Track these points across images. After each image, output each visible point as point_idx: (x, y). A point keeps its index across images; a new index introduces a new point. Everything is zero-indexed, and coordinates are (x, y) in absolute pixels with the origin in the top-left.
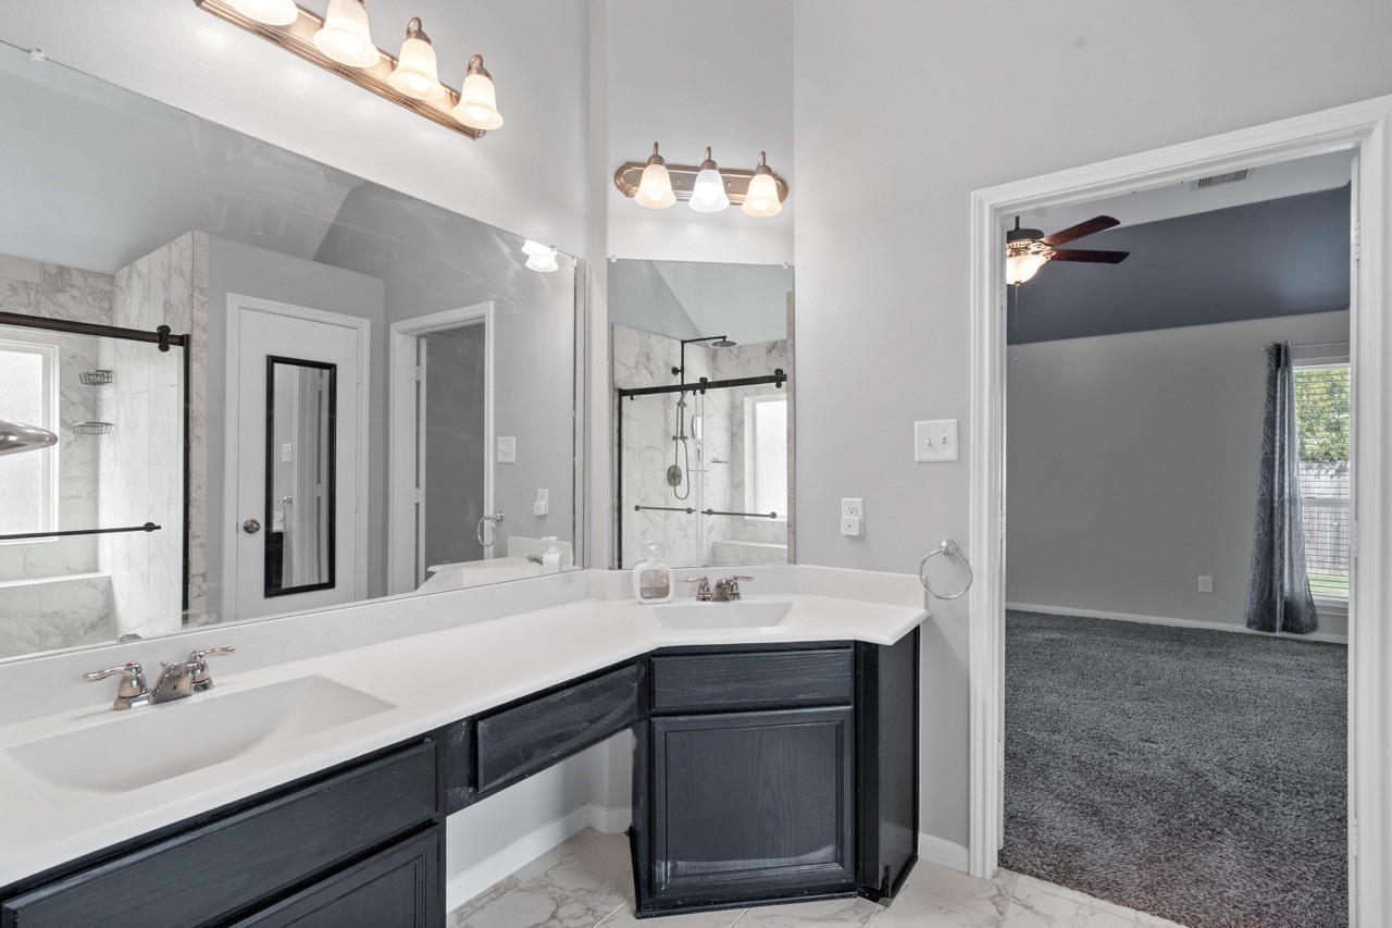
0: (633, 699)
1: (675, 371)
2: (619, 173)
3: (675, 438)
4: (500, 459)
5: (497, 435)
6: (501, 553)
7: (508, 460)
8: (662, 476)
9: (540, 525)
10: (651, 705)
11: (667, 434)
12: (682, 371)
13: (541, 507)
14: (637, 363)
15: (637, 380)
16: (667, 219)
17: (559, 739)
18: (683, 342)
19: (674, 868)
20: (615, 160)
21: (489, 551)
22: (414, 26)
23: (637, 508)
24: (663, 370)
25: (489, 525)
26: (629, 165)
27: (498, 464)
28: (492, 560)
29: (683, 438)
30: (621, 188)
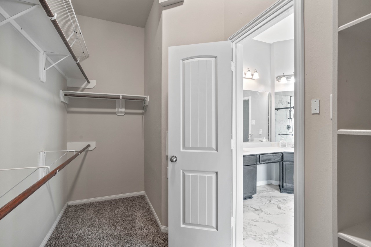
0: (280, 158)
1: (289, 103)
2: (277, 78)
3: (289, 119)
4: (252, 124)
5: (251, 120)
6: (252, 141)
7: (253, 124)
8: (286, 127)
9: (260, 136)
10: (283, 160)
11: (287, 118)
12: (291, 103)
13: (261, 132)
14: (279, 102)
15: (279, 106)
16: (286, 85)
17: (270, 160)
18: (291, 96)
19: (287, 184)
20: (276, 76)
21: (249, 140)
22: (248, 70)
23: (279, 134)
24: (285, 103)
25: (249, 136)
26: (278, 76)
27: (251, 125)
28: (250, 142)
29: (291, 118)
30: (277, 80)
